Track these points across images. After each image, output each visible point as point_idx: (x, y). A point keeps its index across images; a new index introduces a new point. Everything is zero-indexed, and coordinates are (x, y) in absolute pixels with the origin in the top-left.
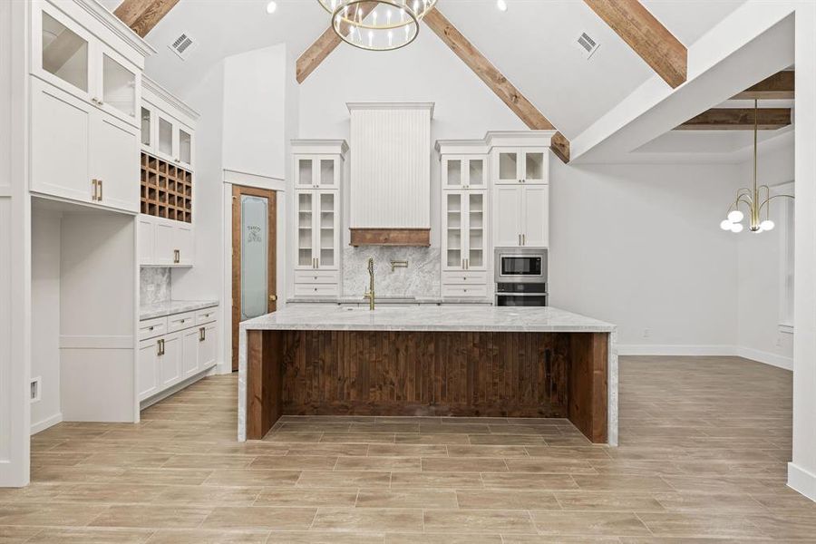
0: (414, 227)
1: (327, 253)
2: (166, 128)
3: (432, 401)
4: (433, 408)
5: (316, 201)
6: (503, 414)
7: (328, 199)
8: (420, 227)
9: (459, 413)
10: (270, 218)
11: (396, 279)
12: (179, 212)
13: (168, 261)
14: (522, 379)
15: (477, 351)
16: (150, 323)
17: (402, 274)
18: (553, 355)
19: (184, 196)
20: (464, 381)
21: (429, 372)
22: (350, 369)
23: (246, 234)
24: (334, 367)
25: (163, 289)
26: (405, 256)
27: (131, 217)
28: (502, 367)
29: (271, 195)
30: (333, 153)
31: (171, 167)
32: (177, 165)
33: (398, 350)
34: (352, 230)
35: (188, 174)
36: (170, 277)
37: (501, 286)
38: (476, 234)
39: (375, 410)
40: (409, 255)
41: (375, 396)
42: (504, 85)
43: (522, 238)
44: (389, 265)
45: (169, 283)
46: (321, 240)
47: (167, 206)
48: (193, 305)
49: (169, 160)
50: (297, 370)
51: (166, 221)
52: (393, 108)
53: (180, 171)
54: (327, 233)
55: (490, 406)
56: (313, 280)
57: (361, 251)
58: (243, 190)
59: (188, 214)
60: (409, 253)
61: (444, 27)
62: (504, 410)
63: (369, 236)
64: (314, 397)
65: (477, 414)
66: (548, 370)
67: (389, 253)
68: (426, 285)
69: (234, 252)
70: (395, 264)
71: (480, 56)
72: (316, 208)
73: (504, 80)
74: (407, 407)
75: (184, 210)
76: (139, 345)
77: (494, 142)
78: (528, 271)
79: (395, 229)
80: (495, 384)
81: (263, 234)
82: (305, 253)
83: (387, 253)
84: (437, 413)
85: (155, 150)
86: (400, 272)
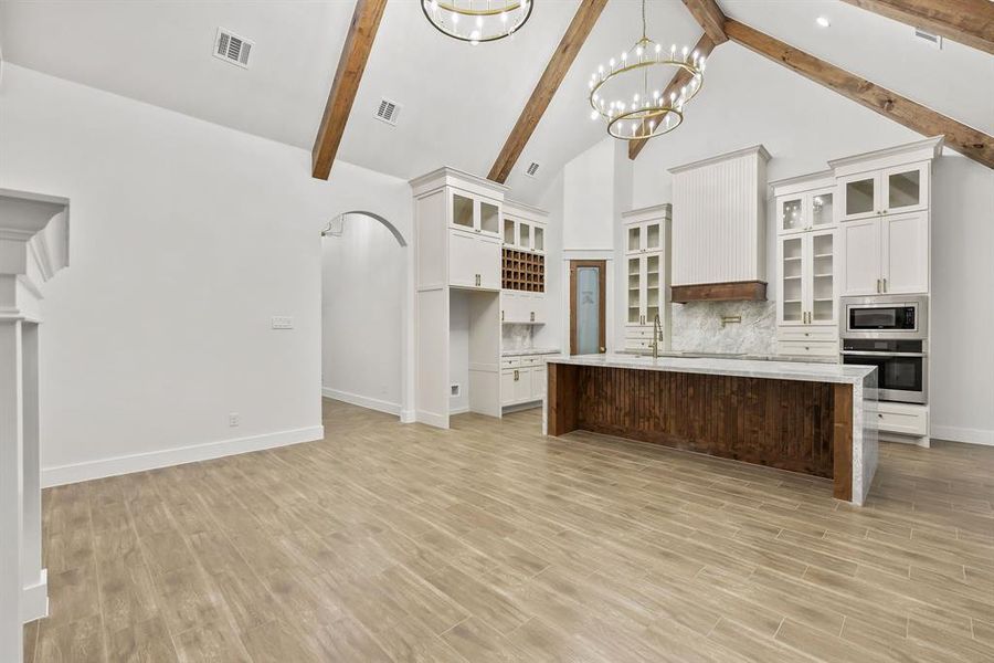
0: (738, 280)
1: (653, 312)
2: (525, 229)
3: (691, 437)
4: (692, 444)
5: (643, 265)
6: (763, 463)
7: (653, 261)
8: (746, 280)
9: (717, 453)
10: (600, 283)
11: (727, 335)
12: (535, 286)
13: (527, 320)
14: (785, 431)
15: (734, 399)
16: (509, 359)
17: (734, 330)
18: (823, 410)
19: (539, 274)
20: (721, 425)
21: (689, 412)
22: (624, 401)
23: (581, 298)
24: (613, 399)
25: (528, 340)
26: (737, 310)
27: (496, 293)
28: (763, 416)
29: (601, 266)
30: (658, 218)
31: (529, 255)
32: (533, 253)
33: (661, 391)
34: (673, 288)
35: (542, 257)
36: (532, 332)
37: (848, 344)
38: (823, 282)
39: (643, 437)
40: (743, 311)
41: (644, 425)
42: (870, 92)
43: (882, 284)
44: (720, 322)
45: (532, 336)
46: (648, 299)
47: (526, 282)
48: (539, 351)
49: (526, 250)
50: (588, 398)
51: (526, 292)
52: (713, 162)
53: (535, 256)
54: (653, 293)
55: (749, 452)
56: (640, 335)
57: (690, 307)
58: (578, 264)
59: (542, 286)
60: (743, 307)
61: (782, 53)
62: (765, 459)
63: (689, 293)
64: (600, 420)
65: (735, 457)
66: (818, 425)
67: (719, 309)
68: (762, 342)
69: (572, 312)
70: (725, 320)
71: (831, 68)
72: (643, 271)
73: (870, 86)
74: (670, 439)
75: (538, 283)
76: (501, 372)
77: (839, 171)
78: (894, 324)
79: (716, 284)
80: (755, 432)
81: (595, 297)
82: (634, 312)
83: (717, 309)
84: (696, 449)
85: (517, 246)
86: (733, 328)
